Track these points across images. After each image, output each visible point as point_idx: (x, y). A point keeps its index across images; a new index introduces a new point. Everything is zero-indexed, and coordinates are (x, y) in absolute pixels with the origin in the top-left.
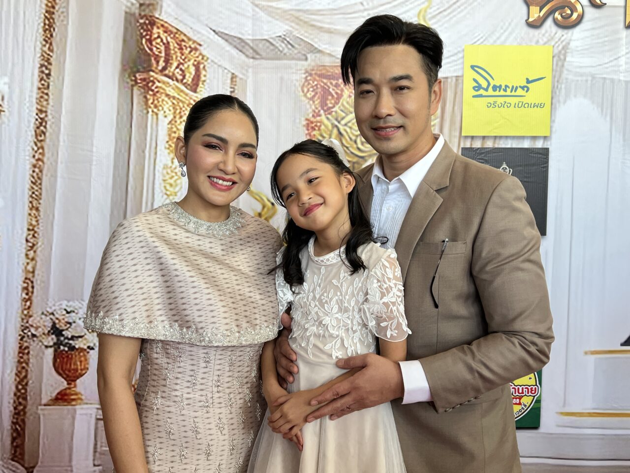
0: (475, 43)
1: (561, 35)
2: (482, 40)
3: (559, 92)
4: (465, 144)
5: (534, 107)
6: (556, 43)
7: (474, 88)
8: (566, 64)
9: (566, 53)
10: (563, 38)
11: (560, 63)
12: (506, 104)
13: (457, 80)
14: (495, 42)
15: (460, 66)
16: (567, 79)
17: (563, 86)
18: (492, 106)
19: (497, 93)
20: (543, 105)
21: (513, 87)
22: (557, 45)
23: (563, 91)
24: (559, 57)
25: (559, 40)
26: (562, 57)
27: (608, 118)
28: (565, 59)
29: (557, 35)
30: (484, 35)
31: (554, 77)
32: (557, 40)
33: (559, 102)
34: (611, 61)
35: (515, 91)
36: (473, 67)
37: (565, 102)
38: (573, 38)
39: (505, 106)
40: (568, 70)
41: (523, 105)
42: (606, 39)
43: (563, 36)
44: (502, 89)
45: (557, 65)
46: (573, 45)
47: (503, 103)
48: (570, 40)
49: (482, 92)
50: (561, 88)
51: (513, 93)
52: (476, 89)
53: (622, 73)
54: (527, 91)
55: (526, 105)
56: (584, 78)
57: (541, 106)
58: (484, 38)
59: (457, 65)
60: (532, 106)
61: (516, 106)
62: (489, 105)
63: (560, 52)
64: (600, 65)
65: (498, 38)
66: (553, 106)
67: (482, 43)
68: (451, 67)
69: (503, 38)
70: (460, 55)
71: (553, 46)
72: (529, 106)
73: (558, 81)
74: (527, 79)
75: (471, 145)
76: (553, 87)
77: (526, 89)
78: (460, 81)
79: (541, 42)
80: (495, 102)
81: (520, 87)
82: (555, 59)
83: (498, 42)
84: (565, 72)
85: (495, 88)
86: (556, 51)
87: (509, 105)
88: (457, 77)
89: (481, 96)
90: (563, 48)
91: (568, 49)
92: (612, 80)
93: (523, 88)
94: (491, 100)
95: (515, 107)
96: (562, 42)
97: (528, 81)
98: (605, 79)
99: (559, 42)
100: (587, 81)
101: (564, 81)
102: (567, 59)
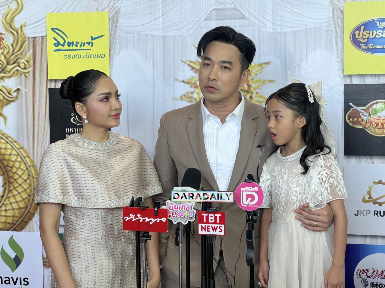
0: (53, 11)
1: (114, 4)
2: (58, 9)
3: (115, 46)
4: (50, 85)
5: (97, 57)
6: (111, 9)
7: (55, 44)
8: (118, 25)
9: (118, 16)
10: (115, 6)
11: (114, 25)
12: (78, 56)
13: (42, 39)
14: (67, 10)
15: (44, 29)
16: (119, 36)
17: (117, 41)
18: (68, 57)
19: (71, 48)
20: (104, 55)
21: (82, 43)
22: (111, 11)
23: (118, 45)
24: (113, 20)
25: (113, 7)
26: (115, 20)
27: (151, 64)
28: (118, 21)
29: (111, 4)
30: (59, 6)
31: (110, 35)
32: (111, 7)
33: (115, 53)
34: (151, 22)
35: (83, 46)
36: (53, 29)
37: (119, 53)
38: (122, 5)
39: (77, 57)
40: (120, 29)
41: (90, 56)
42: (147, 5)
44: (74, 45)
45: (112, 26)
46: (122, 10)
47: (76, 55)
48: (121, 7)
49: (60, 47)
50: (116, 42)
51: (82, 48)
52: (56, 45)
53: (159, 30)
54: (92, 46)
55: (92, 56)
56: (132, 35)
57: (102, 56)
58: (60, 8)
59: (41, 28)
60: (96, 57)
61: (85, 57)
62: (66, 57)
63: (114, 16)
64: (143, 25)
65: (69, 7)
66: (111, 56)
67: (58, 11)
68: (37, 29)
69: (73, 7)
70: (44, 21)
71: (109, 12)
72: (94, 56)
73: (113, 38)
74: (91, 37)
75: (55, 86)
76: (110, 42)
77: (91, 44)
79: (100, 9)
80: (70, 54)
81: (87, 43)
82: (111, 21)
83: (69, 10)
84: (118, 31)
85: (69, 44)
86: (111, 16)
87: (80, 56)
88: (42, 36)
89: (59, 50)
90: (116, 13)
91: (119, 13)
92: (153, 36)
94: (67, 53)
95: (84, 58)
96: (115, 8)
97: (92, 39)
98: (147, 35)
99: (113, 9)
100: (134, 37)
101: (118, 38)
102: (119, 21)
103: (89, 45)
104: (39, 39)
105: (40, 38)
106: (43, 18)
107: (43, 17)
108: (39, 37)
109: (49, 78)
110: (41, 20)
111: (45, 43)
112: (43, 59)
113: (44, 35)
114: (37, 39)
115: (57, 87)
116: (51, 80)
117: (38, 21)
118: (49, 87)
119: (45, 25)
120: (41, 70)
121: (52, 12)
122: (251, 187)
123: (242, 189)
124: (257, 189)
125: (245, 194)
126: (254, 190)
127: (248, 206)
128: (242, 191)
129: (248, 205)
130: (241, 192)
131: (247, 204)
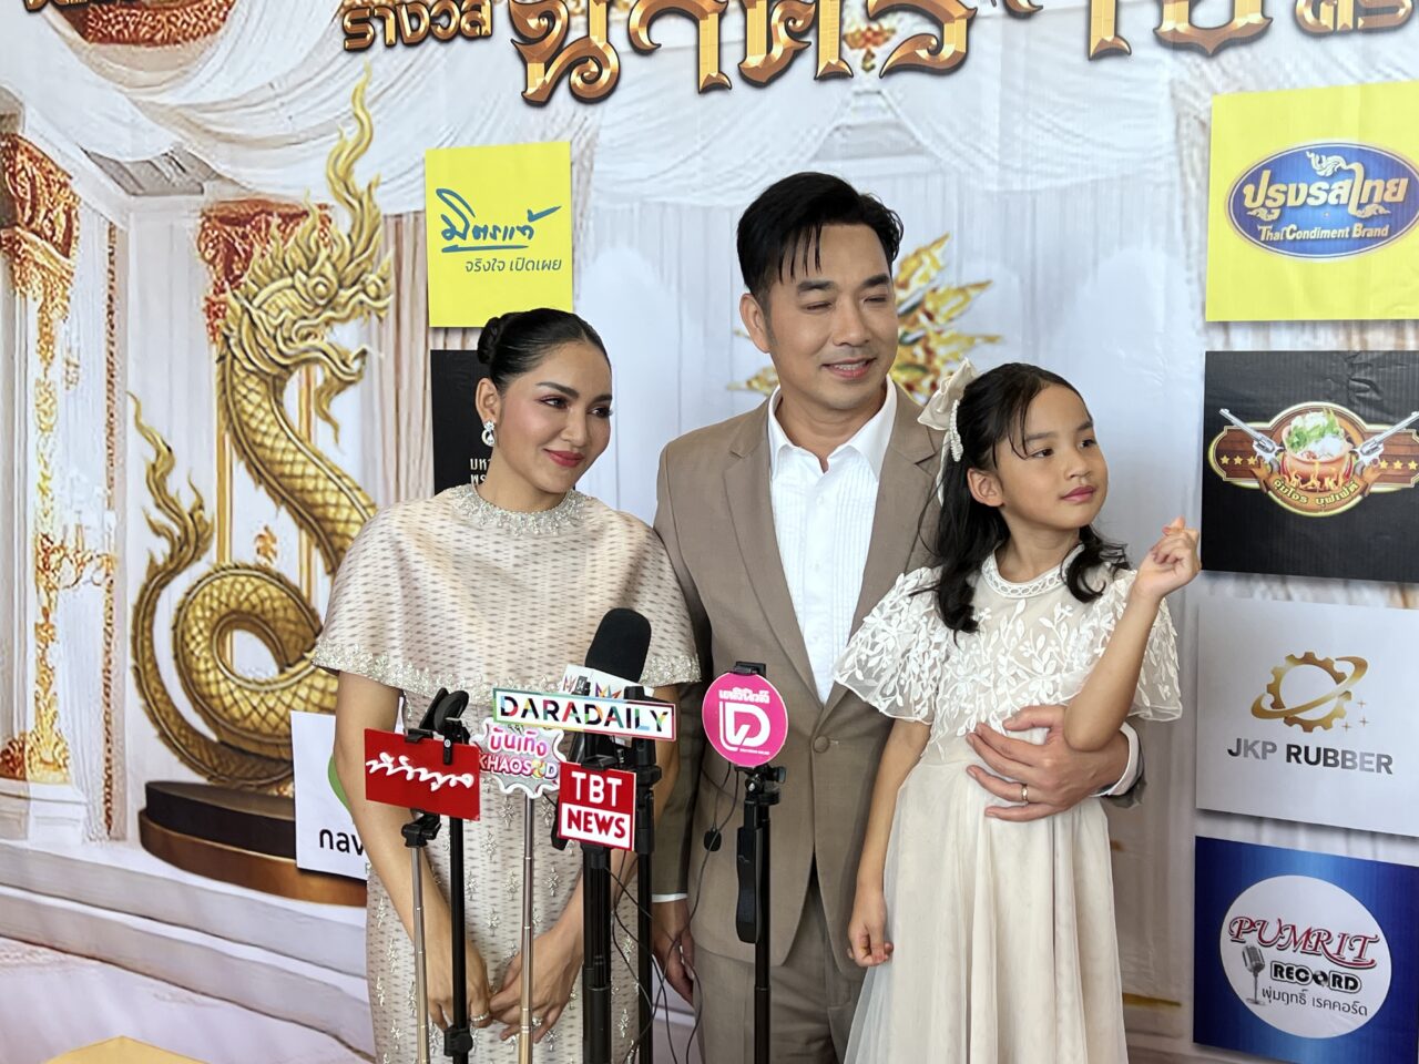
0: (442, 144)
1: (582, 119)
2: (452, 139)
3: (585, 236)
4: (435, 344)
5: (543, 268)
6: (576, 134)
7: (444, 233)
8: (593, 177)
9: (592, 153)
10: (586, 125)
11: (584, 177)
12: (497, 264)
13: (416, 219)
14: (473, 140)
15: (421, 192)
16: (596, 208)
17: (591, 223)
18: (475, 268)
19: (480, 242)
20: (557, 263)
21: (506, 228)
22: (577, 139)
23: (592, 232)
24: (582, 164)
25: (580, 128)
26: (586, 164)
27: (674, 288)
28: (592, 168)
29: (576, 119)
30: (455, 129)
31: (575, 205)
32: (576, 128)
33: (585, 255)
34: (674, 167)
35: (511, 237)
36: (440, 192)
37: (595, 258)
38: (604, 124)
39: (496, 268)
40: (597, 190)
41: (525, 266)
42: (663, 120)
43: (586, 119)
44: (488, 235)
45: (578, 180)
46: (604, 137)
47: (492, 262)
48: (600, 127)
49: (456, 240)
50: (587, 228)
51: (508, 242)
52: (448, 235)
53: (694, 190)
54: (530, 237)
55: (530, 265)
56: (627, 206)
57: (554, 265)
58: (455, 134)
59: (413, 191)
60: (540, 267)
61: (514, 267)
62: (469, 266)
63: (583, 153)
64: (653, 176)
65: (478, 133)
66: (576, 265)
67: (452, 143)
68: (406, 194)
69: (485, 133)
70: (419, 171)
71: (571, 143)
72: (536, 266)
73: (582, 215)
74: (529, 212)
75: (445, 345)
76: (574, 226)
77: (528, 232)
78: (421, 221)
79: (550, 135)
80: (479, 261)
81: (518, 228)
82: (575, 168)
83: (479, 140)
84: (593, 195)
85: (478, 232)
86: (576, 152)
87: (501, 265)
88: (416, 212)
89: (455, 249)
90: (588, 145)
91: (596, 145)
92: (678, 207)
93: (522, 230)
94: (473, 256)
95: (511, 269)
96: (585, 133)
97: (532, 217)
98: (664, 205)
99: (581, 133)
100: (632, 211)
101: (592, 214)
102: (596, 167)
103: (524, 234)
104: (408, 221)
105: (412, 217)
106: (417, 165)
107: (417, 159)
108: (408, 213)
109: (431, 325)
110: (412, 169)
111: (422, 231)
112: (417, 273)
113: (420, 208)
114: (404, 220)
115: (449, 348)
116: (436, 330)
117: (406, 173)
118: (431, 347)
119: (421, 180)
120: (413, 303)
121: (438, 147)
122: (750, 691)
123: (723, 694)
124: (768, 698)
125: (731, 709)
126: (757, 700)
127: (742, 750)
128: (724, 701)
129: (740, 746)
130: (721, 704)
131: (738, 743)
